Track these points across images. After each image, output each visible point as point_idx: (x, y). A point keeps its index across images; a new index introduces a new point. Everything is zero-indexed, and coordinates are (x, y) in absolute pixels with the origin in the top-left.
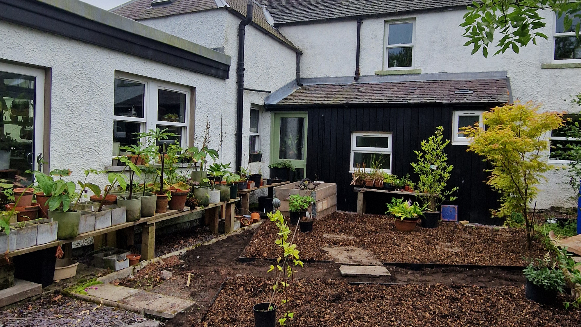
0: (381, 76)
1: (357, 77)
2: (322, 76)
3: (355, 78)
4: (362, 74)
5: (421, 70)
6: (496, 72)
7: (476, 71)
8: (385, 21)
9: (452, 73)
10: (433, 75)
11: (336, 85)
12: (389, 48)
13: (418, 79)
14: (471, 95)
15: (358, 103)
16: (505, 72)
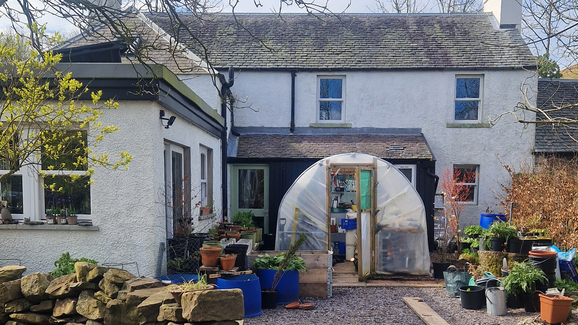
0: (315, 128)
1: (292, 128)
2: (257, 125)
3: (291, 130)
4: (297, 125)
5: (351, 124)
6: (413, 129)
7: (397, 127)
8: (318, 76)
9: (378, 128)
10: (362, 129)
11: (275, 136)
12: (321, 102)
13: (350, 133)
14: (403, 151)
15: (314, 157)
16: (420, 129)
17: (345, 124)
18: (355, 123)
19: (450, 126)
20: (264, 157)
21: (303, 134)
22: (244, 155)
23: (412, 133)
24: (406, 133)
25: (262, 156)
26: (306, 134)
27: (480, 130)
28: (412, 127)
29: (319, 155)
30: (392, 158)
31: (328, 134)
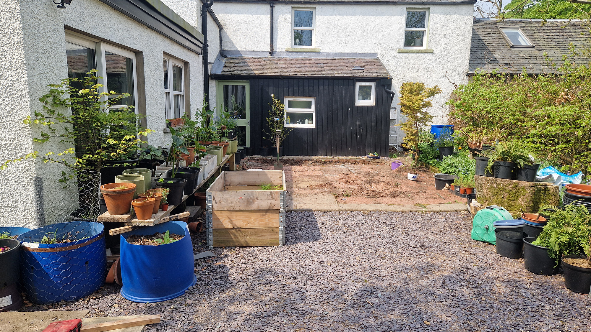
0: (290, 52)
1: (272, 53)
3: (270, 53)
4: (275, 50)
5: (320, 49)
6: (370, 54)
7: (357, 52)
8: (292, 8)
9: (341, 53)
10: (328, 53)
11: (256, 58)
12: (295, 30)
13: (319, 56)
14: (364, 70)
15: (289, 75)
16: (376, 54)
17: (315, 49)
18: (323, 48)
19: (400, 52)
20: (244, 74)
21: (280, 57)
22: (228, 72)
23: (369, 56)
24: (364, 57)
25: (243, 73)
26: (283, 57)
27: (425, 55)
28: (369, 52)
29: (293, 73)
30: (355, 76)
31: (300, 57)
